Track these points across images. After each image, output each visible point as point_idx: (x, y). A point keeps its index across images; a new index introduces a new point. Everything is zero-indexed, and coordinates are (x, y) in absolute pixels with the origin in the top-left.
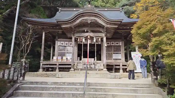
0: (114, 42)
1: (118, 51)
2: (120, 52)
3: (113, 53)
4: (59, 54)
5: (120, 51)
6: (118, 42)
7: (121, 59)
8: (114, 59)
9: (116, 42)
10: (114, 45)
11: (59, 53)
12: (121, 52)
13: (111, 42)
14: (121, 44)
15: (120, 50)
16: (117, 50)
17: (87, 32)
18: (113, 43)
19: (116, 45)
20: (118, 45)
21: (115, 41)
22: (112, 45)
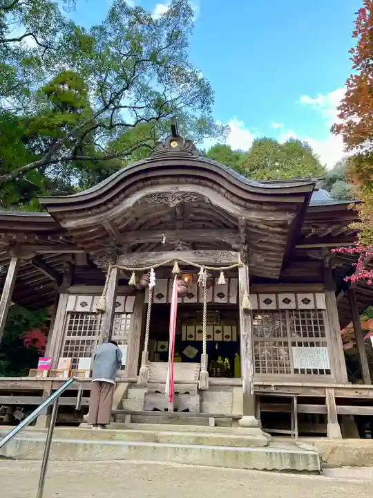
0: (291, 296)
1: (311, 335)
2: (320, 339)
3: (290, 344)
4: (67, 349)
5: (323, 335)
6: (310, 296)
7: (328, 372)
8: (296, 371)
9: (301, 297)
10: (292, 306)
11: (68, 342)
12: (327, 339)
13: (282, 297)
14: (321, 305)
15: (322, 328)
16: (310, 328)
17: (171, 248)
18: (287, 301)
19: (302, 306)
20: (311, 306)
21: (296, 293)
22: (283, 306)
